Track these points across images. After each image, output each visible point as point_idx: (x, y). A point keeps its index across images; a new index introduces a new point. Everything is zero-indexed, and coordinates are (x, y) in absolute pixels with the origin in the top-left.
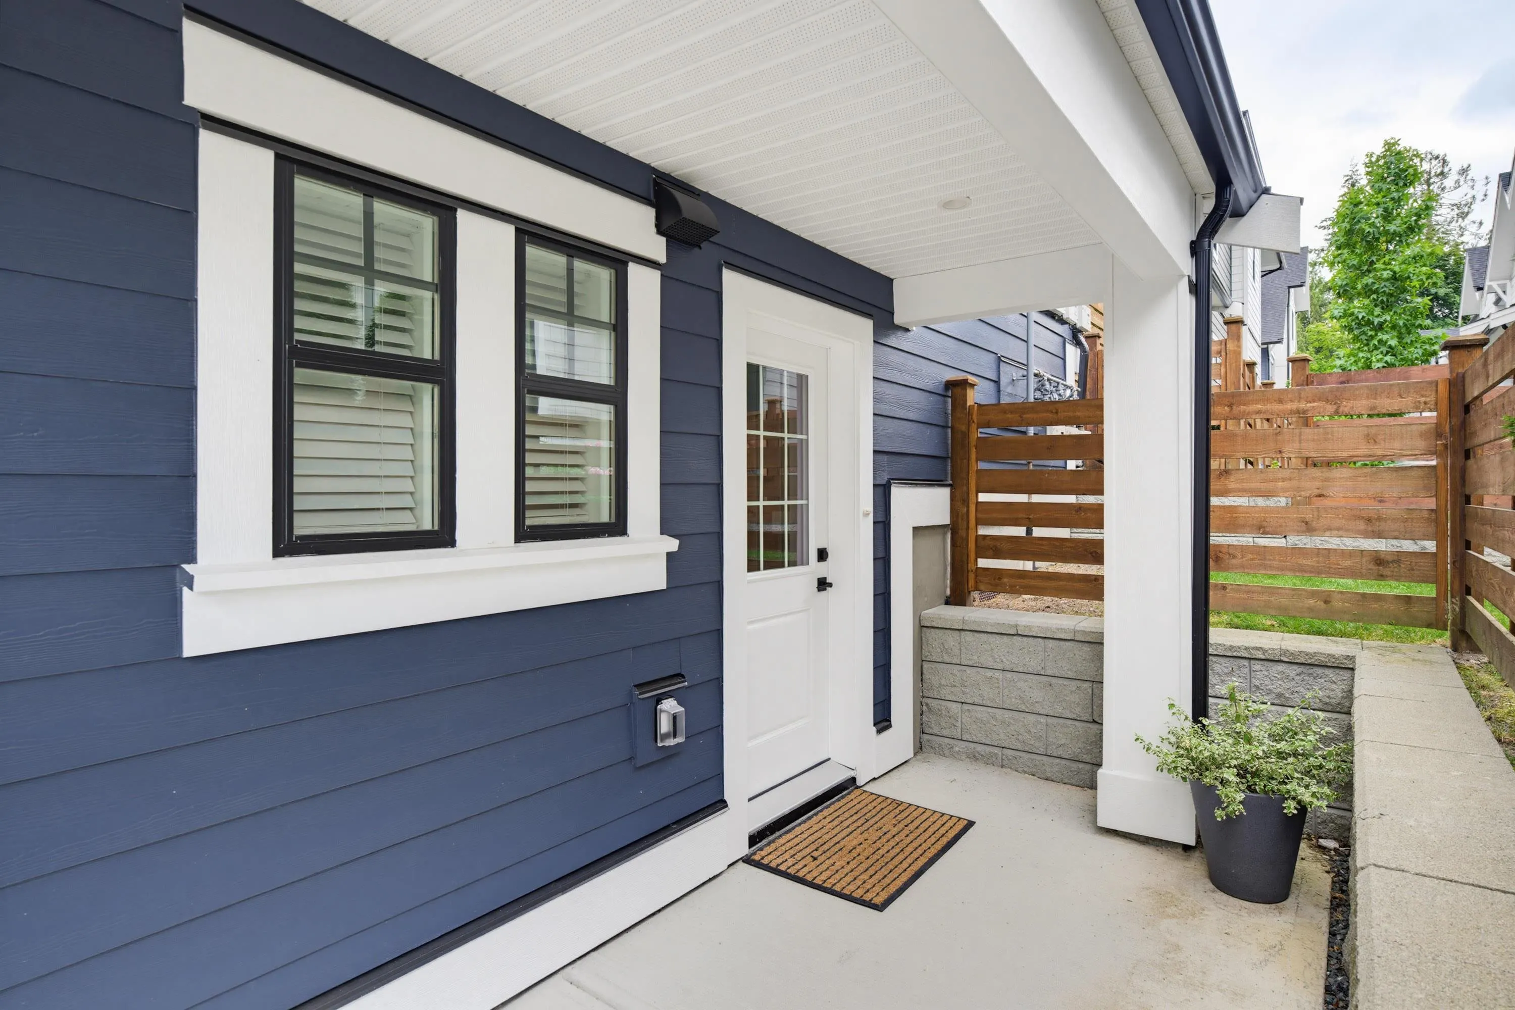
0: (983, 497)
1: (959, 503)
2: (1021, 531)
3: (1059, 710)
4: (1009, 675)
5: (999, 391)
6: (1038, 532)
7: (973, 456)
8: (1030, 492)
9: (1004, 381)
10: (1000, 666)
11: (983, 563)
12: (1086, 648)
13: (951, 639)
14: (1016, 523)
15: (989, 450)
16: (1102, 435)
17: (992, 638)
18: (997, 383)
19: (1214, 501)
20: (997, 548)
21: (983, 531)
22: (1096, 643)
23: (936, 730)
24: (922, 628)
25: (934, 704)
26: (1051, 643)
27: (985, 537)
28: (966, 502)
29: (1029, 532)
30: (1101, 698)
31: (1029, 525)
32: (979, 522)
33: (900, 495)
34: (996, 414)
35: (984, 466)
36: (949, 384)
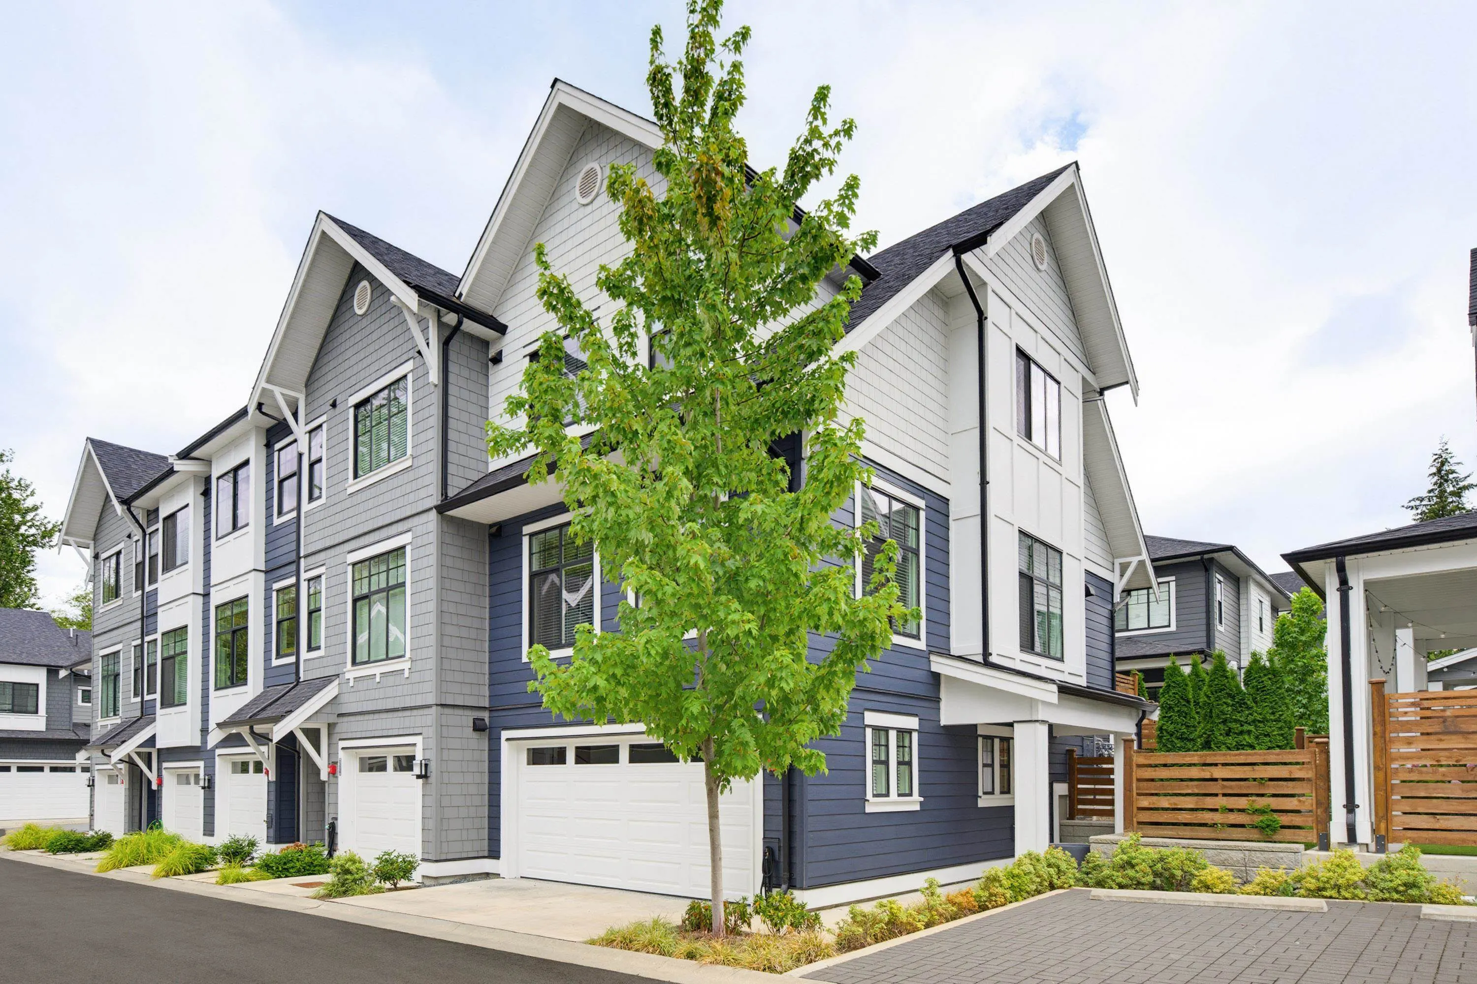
0: (1079, 787)
1: (1072, 788)
2: (1091, 797)
5: (1083, 749)
6: (1098, 797)
7: (1076, 773)
8: (1095, 785)
11: (1079, 807)
12: (1111, 829)
13: (1071, 829)
14: (1090, 794)
15: (1082, 771)
17: (1081, 827)
20: (1084, 802)
21: (1080, 797)
22: (1113, 827)
24: (1061, 825)
26: (1102, 828)
27: (1081, 799)
29: (1093, 797)
31: (1095, 795)
32: (1079, 794)
33: (1055, 785)
34: (1083, 760)
35: (1079, 776)
36: (1068, 751)
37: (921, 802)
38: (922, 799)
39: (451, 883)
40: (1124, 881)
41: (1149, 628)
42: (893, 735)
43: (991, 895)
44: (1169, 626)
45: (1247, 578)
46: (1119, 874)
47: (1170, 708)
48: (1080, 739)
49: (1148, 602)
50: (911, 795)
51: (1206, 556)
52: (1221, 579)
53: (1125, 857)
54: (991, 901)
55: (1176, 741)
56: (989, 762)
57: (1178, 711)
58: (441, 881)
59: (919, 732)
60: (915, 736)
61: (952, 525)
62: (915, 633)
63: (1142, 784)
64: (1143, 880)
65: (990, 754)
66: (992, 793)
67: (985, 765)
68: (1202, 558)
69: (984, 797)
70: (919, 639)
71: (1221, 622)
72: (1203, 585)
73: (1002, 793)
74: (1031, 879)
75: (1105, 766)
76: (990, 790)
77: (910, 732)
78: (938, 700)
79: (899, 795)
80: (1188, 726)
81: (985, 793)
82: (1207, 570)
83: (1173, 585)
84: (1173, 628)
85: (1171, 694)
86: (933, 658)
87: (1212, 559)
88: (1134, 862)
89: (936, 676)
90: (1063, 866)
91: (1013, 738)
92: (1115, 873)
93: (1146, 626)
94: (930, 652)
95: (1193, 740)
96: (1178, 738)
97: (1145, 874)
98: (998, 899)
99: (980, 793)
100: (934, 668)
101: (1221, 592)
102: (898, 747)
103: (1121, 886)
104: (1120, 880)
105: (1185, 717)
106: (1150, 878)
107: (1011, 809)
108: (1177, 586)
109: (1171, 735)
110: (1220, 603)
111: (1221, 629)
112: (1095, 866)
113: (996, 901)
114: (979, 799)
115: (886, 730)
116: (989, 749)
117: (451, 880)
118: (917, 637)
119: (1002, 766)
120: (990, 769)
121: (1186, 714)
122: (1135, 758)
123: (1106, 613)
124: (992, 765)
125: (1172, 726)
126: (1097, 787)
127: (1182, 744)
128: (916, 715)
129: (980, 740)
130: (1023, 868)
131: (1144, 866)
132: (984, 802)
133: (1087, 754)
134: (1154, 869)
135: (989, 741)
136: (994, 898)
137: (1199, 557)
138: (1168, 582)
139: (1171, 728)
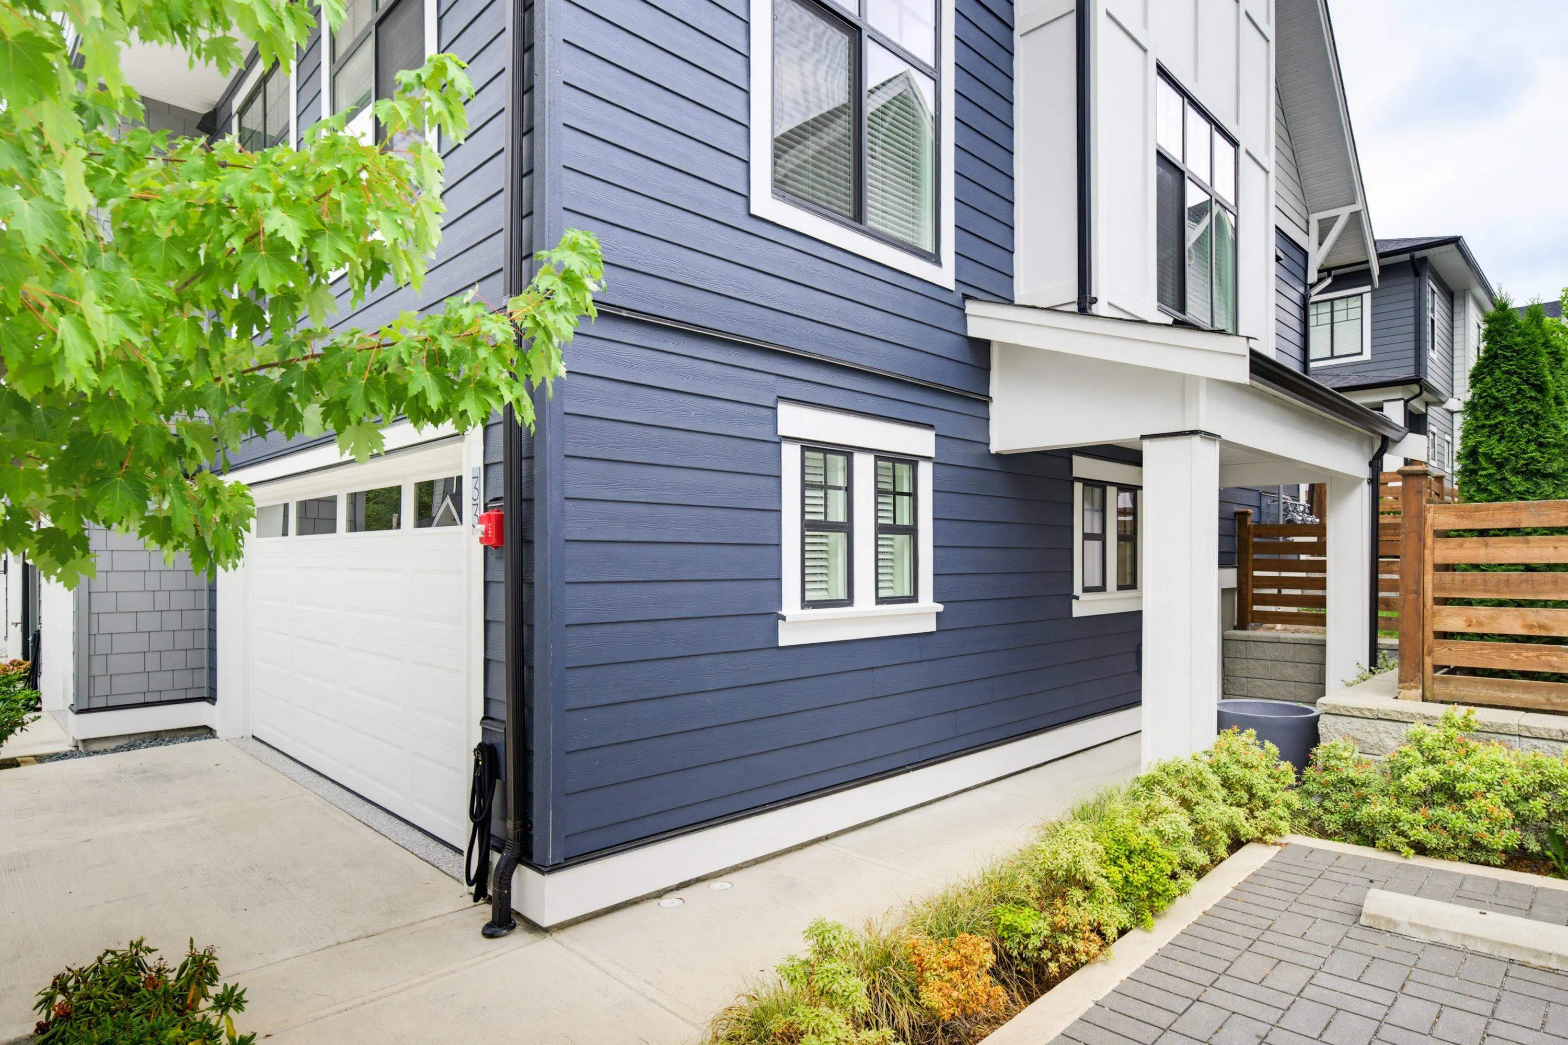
0: (1256, 573)
1: (1242, 578)
2: (1275, 591)
3: (1302, 679)
4: (1274, 663)
5: (1260, 512)
6: (1284, 591)
7: (1251, 551)
8: (1280, 571)
9: (1263, 505)
10: (1269, 658)
11: (1256, 608)
12: (1316, 648)
13: (1241, 646)
14: (1272, 587)
15: (1259, 548)
16: (1325, 542)
17: (1265, 644)
18: (1259, 508)
19: (1380, 576)
20: (1264, 600)
21: (1256, 591)
22: (1321, 646)
23: (1232, 692)
25: (1231, 679)
26: (1298, 646)
27: (1257, 594)
28: (1246, 575)
29: (1280, 591)
30: (1325, 671)
32: (1254, 587)
34: (1264, 530)
35: (1256, 556)
36: (1237, 514)
37: (938, 614)
38: (940, 608)
39: (115, 750)
40: (1431, 839)
41: (1332, 357)
42: (864, 465)
43: (1056, 929)
44: (1361, 354)
45: (1465, 292)
46: (1418, 816)
47: (1499, 406)
48: (1255, 494)
49: (1332, 323)
50: (914, 598)
51: (1418, 254)
52: (1435, 289)
53: (1434, 774)
54: (1056, 951)
55: (1512, 479)
56: (1097, 530)
57: (1518, 412)
58: (94, 747)
59: (936, 463)
60: (925, 471)
61: (1020, 46)
62: (929, 247)
63: (1447, 576)
64: (1487, 839)
65: (1097, 517)
66: (1102, 588)
67: (1086, 537)
68: (1412, 257)
69: (1084, 597)
70: (938, 262)
71: (1433, 348)
72: (1411, 296)
73: (1120, 588)
74: (1183, 855)
75: (1297, 539)
76: (1098, 583)
77: (912, 461)
78: (985, 401)
79: (880, 601)
80: (1541, 445)
81: (1086, 590)
82: (1417, 274)
83: (1367, 298)
84: (1367, 356)
85: (1498, 374)
86: (971, 307)
87: (1424, 260)
88: (1460, 787)
89: (982, 348)
90: (1262, 787)
91: (1141, 488)
92: (1404, 814)
93: (1329, 355)
94: (966, 297)
95: (1553, 476)
96: (1516, 472)
97: (1495, 825)
98: (1080, 946)
99: (1077, 590)
100: (975, 330)
101: (1436, 309)
102: (879, 492)
103: (1421, 849)
104: (1420, 834)
105: (1535, 425)
106: (1509, 838)
107: (1137, 616)
108: (1372, 298)
109: (1500, 466)
110: (1433, 321)
111: (1434, 356)
112: (1341, 780)
113: (1072, 951)
114: (1074, 601)
115: (847, 452)
116: (1097, 505)
117: (113, 745)
118: (935, 258)
119: (1121, 538)
120: (1097, 544)
121: (1537, 417)
122: (1430, 516)
123: (1296, 297)
124: (1102, 537)
125: (1502, 447)
126: (1284, 574)
127: (1529, 485)
128: (930, 427)
129: (1078, 487)
130: (1162, 823)
131: (1492, 803)
132: (1084, 607)
133: (1266, 520)
134: (1522, 808)
135: (1097, 491)
136: (1065, 941)
137: (1406, 257)
138: (1361, 294)
139: (1499, 449)
